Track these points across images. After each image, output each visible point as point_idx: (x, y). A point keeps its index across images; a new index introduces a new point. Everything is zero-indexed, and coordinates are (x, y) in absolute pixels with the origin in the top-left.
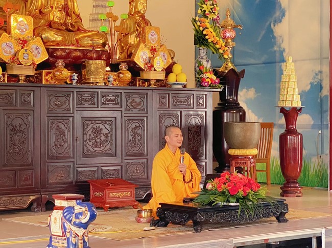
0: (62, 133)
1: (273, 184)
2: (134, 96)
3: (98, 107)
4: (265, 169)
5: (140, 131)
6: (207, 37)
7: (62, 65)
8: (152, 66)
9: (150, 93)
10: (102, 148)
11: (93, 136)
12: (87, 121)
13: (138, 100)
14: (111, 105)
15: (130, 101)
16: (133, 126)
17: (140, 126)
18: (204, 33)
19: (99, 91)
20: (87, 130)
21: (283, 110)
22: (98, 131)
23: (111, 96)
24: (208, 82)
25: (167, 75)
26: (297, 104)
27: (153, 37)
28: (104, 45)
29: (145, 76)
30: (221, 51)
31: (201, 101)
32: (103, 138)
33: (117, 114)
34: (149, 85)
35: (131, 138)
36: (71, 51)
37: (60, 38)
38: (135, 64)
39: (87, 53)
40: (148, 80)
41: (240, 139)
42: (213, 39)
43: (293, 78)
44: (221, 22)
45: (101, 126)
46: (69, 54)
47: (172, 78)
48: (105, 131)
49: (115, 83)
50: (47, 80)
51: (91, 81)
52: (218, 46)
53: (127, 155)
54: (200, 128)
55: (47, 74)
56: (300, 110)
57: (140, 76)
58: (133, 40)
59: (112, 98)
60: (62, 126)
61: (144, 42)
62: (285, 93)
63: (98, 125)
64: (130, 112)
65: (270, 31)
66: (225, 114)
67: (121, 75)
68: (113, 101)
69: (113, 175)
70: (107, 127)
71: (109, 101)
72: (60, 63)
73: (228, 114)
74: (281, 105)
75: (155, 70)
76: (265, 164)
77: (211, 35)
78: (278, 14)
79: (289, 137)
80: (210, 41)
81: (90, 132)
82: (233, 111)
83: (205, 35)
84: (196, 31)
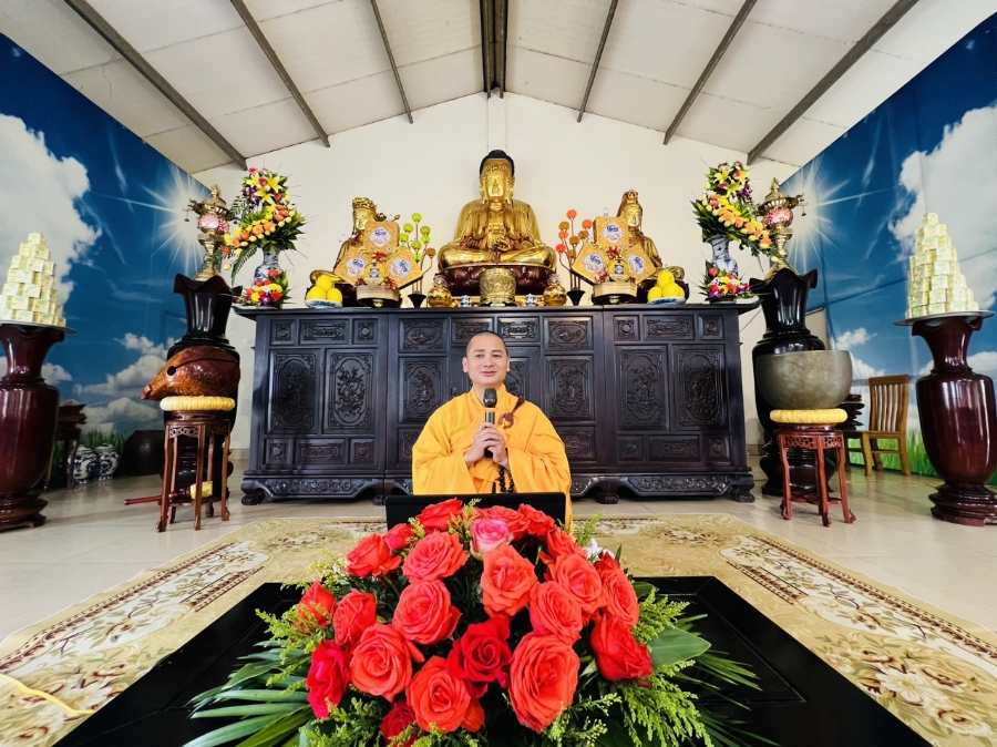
0: (427, 383)
1: (918, 474)
4: (897, 449)
6: (721, 220)
14: (519, 338)
15: (557, 331)
17: (577, 371)
18: (715, 213)
19: (497, 316)
21: (921, 327)
24: (723, 290)
26: (966, 308)
27: (613, 233)
28: (547, 263)
42: (733, 221)
44: (758, 198)
47: (655, 293)
52: (745, 231)
54: (713, 374)
56: (977, 320)
62: (925, 287)
65: (888, 236)
68: (523, 331)
71: (515, 330)
73: (784, 348)
74: (911, 314)
75: (611, 280)
76: (896, 441)
77: (728, 211)
78: (899, 205)
79: (945, 385)
80: (727, 224)
82: (794, 343)
83: (718, 217)
84: (701, 214)
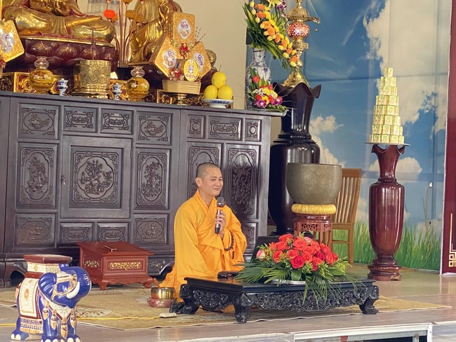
0: (41, 169)
1: (358, 262)
2: (153, 117)
3: (96, 132)
4: (346, 240)
5: (159, 172)
6: (266, 33)
7: (44, 65)
8: (181, 73)
9: (176, 113)
10: (101, 194)
11: (86, 175)
12: (78, 153)
13: (158, 124)
14: (116, 130)
15: (145, 125)
16: (149, 163)
17: (159, 163)
18: (262, 26)
19: (100, 107)
20: (79, 165)
21: (376, 148)
22: (94, 169)
23: (116, 116)
24: (266, 101)
25: (203, 89)
26: (399, 140)
27: (184, 30)
28: (109, 38)
29: (170, 87)
30: (286, 55)
31: (253, 130)
32: (102, 179)
33: (126, 144)
34: (176, 102)
35: (145, 181)
36: (59, 44)
37: (42, 25)
38: (155, 68)
39: (84, 49)
40: (174, 95)
41: (311, 188)
42: (274, 37)
43: (394, 101)
44: (288, 12)
45: (101, 161)
46: (55, 48)
47: (211, 93)
48: (106, 169)
49: (124, 97)
50: (20, 88)
51: (88, 91)
52: (281, 48)
53: (139, 207)
54: (250, 171)
55: (21, 78)
56: (403, 149)
57: (162, 89)
58: (153, 33)
59: (119, 119)
60: (41, 158)
61: (171, 37)
62: (381, 123)
63: (96, 159)
64: (146, 142)
66: (289, 151)
67: (134, 85)
68: (120, 123)
69: (116, 236)
70: (110, 162)
71: (114, 122)
72: (42, 62)
73: (294, 150)
74: (374, 140)
75: (185, 79)
76: (347, 231)
77: (273, 30)
79: (383, 189)
80: (270, 39)
81: (83, 170)
82: (301, 147)
83: (264, 30)
84: (251, 23)
